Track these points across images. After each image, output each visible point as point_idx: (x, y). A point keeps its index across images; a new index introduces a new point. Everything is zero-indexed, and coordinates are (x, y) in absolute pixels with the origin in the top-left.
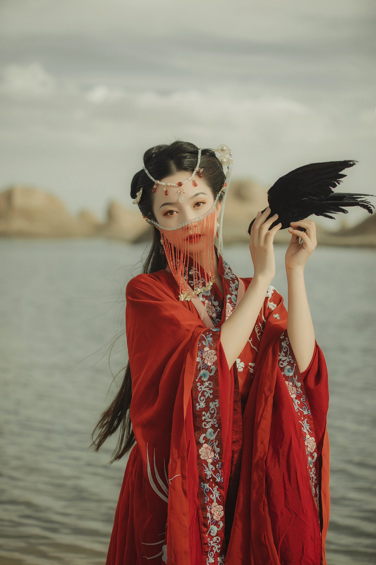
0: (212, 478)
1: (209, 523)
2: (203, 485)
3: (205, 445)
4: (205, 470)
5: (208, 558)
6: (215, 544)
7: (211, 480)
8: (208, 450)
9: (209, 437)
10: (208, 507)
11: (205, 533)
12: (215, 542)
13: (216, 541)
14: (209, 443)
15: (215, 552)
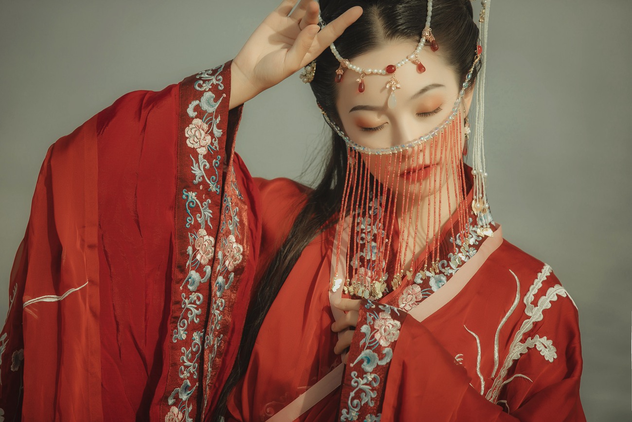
0: (204, 183)
1: (189, 265)
2: (186, 194)
3: (197, 121)
4: (192, 167)
5: (177, 329)
6: (192, 307)
7: (201, 187)
8: (201, 130)
9: (205, 106)
10: (191, 235)
11: (180, 282)
12: (192, 302)
13: (195, 301)
14: (204, 118)
15: (191, 322)
